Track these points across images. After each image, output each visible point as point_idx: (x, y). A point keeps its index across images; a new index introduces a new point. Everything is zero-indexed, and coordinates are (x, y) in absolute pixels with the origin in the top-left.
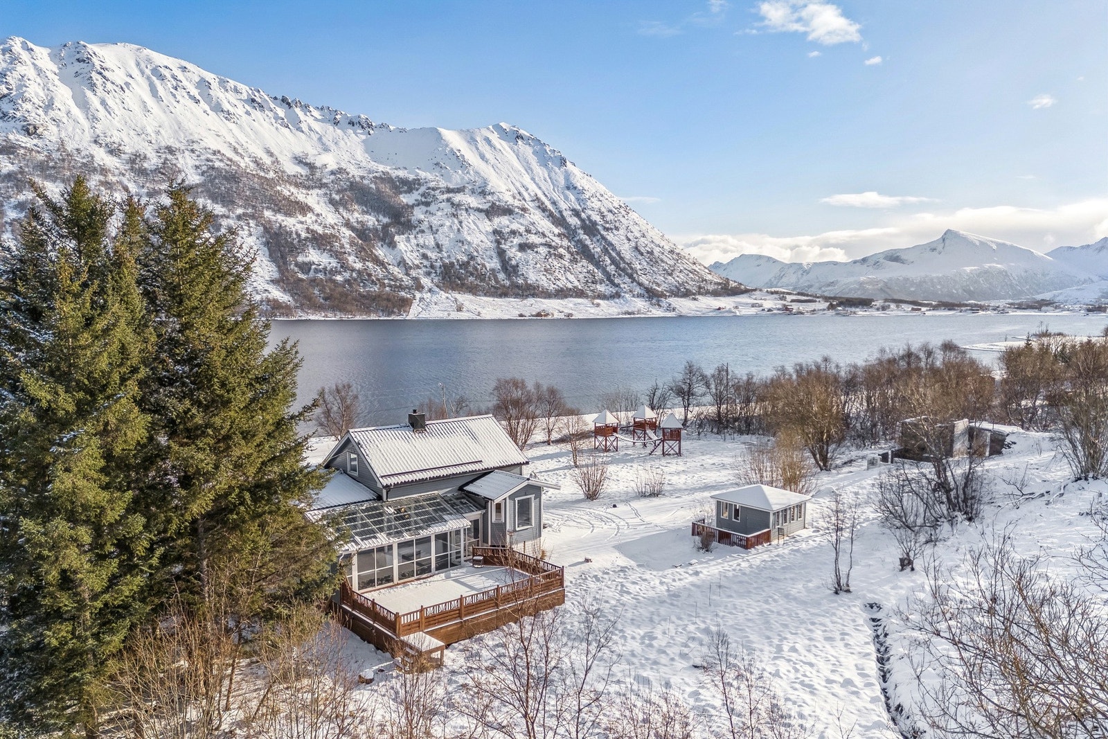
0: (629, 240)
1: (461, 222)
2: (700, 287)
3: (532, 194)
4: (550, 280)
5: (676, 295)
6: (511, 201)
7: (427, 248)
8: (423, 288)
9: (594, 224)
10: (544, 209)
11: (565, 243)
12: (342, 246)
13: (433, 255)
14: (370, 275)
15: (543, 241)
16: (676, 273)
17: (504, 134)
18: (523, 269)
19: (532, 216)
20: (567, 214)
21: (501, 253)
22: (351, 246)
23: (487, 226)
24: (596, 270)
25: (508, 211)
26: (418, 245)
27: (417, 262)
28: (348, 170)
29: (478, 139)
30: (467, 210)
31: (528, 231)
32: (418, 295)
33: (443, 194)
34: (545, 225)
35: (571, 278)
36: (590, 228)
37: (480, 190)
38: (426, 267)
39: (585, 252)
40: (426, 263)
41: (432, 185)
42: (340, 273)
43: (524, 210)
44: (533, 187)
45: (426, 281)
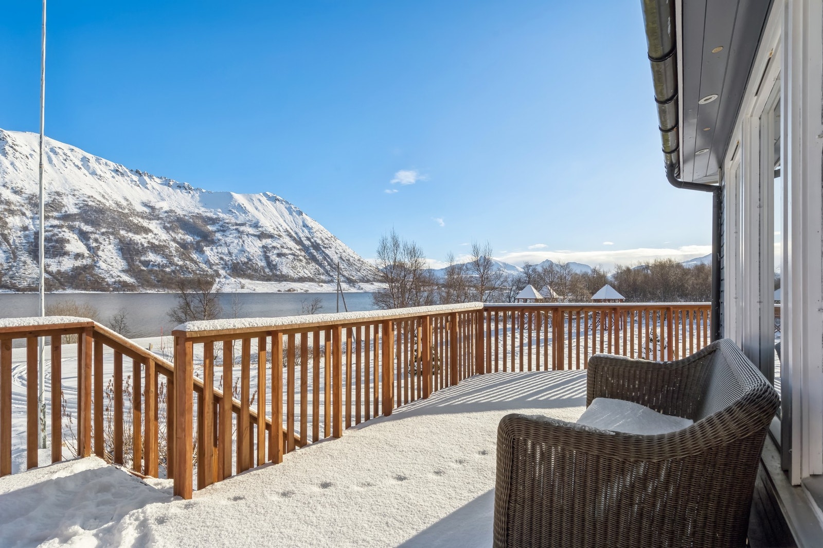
0: (337, 253)
1: (243, 241)
2: (374, 278)
3: (284, 228)
4: (295, 272)
5: (363, 282)
6: (272, 231)
7: (223, 254)
8: (220, 275)
9: (318, 245)
10: (291, 236)
11: (303, 253)
12: (171, 252)
13: (227, 258)
14: (187, 268)
15: (291, 252)
16: (362, 271)
17: (270, 198)
18: (279, 267)
19: (284, 239)
20: (303, 239)
21: (267, 258)
22: (176, 252)
23: (259, 243)
24: (320, 268)
25: (271, 236)
26: (218, 253)
27: (217, 262)
28: (176, 211)
29: (254, 199)
30: (247, 235)
31: (282, 247)
32: (217, 280)
33: (233, 226)
34: (291, 244)
35: (307, 272)
36: (316, 247)
37: (255, 225)
38: (222, 264)
39: (314, 259)
40: (222, 262)
41: (227, 221)
42: (168, 267)
43: (280, 236)
44: (285, 225)
45: (222, 272)
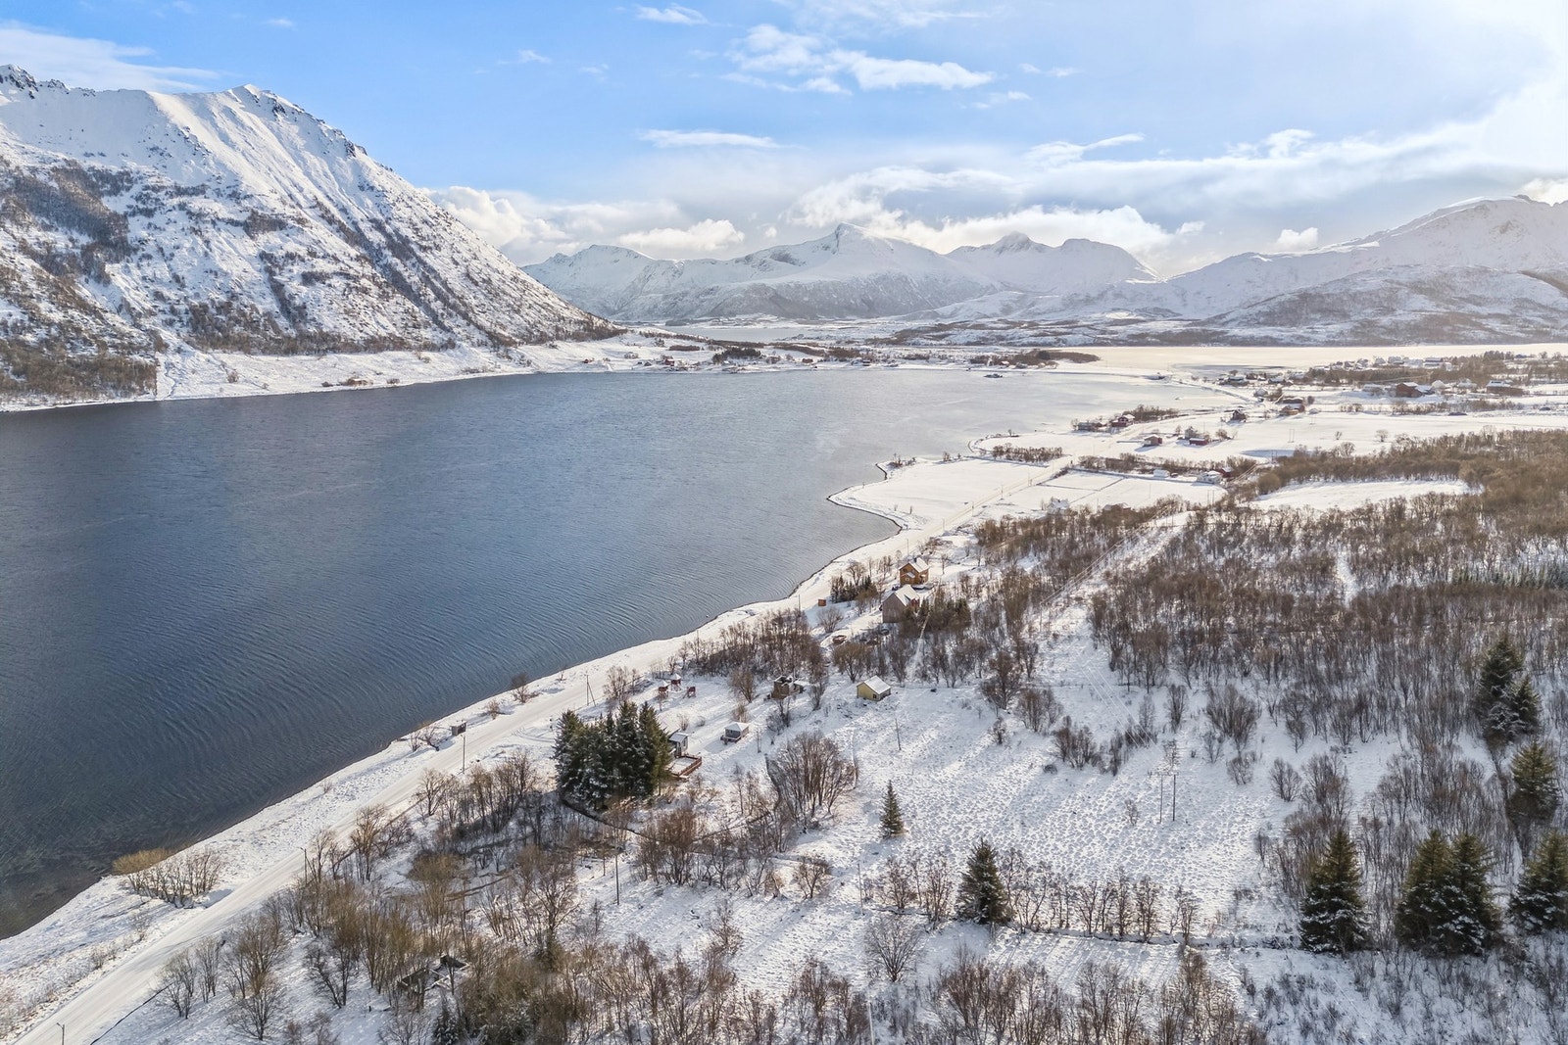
0: (456, 263)
1: (207, 242)
2: (557, 329)
3: (310, 197)
4: (354, 325)
5: (529, 342)
6: (279, 208)
7: (161, 282)
8: (167, 346)
9: (406, 241)
10: (331, 221)
11: (368, 270)
12: (25, 287)
13: (171, 294)
14: (78, 330)
15: (336, 268)
16: (525, 310)
17: (253, 103)
18: (312, 312)
19: (314, 230)
20: (364, 226)
21: (277, 289)
22: (39, 284)
23: (250, 247)
24: (416, 308)
25: (277, 224)
26: (144, 278)
27: (148, 306)
28: (6, 158)
29: (215, 110)
30: (213, 223)
31: (312, 254)
32: (161, 358)
33: (171, 196)
34: (335, 243)
35: (384, 321)
36: (401, 247)
37: (229, 192)
38: (163, 312)
39: (398, 283)
40: (162, 306)
41: (152, 181)
42: (30, 330)
43: (301, 221)
44: (308, 185)
45: (167, 335)
